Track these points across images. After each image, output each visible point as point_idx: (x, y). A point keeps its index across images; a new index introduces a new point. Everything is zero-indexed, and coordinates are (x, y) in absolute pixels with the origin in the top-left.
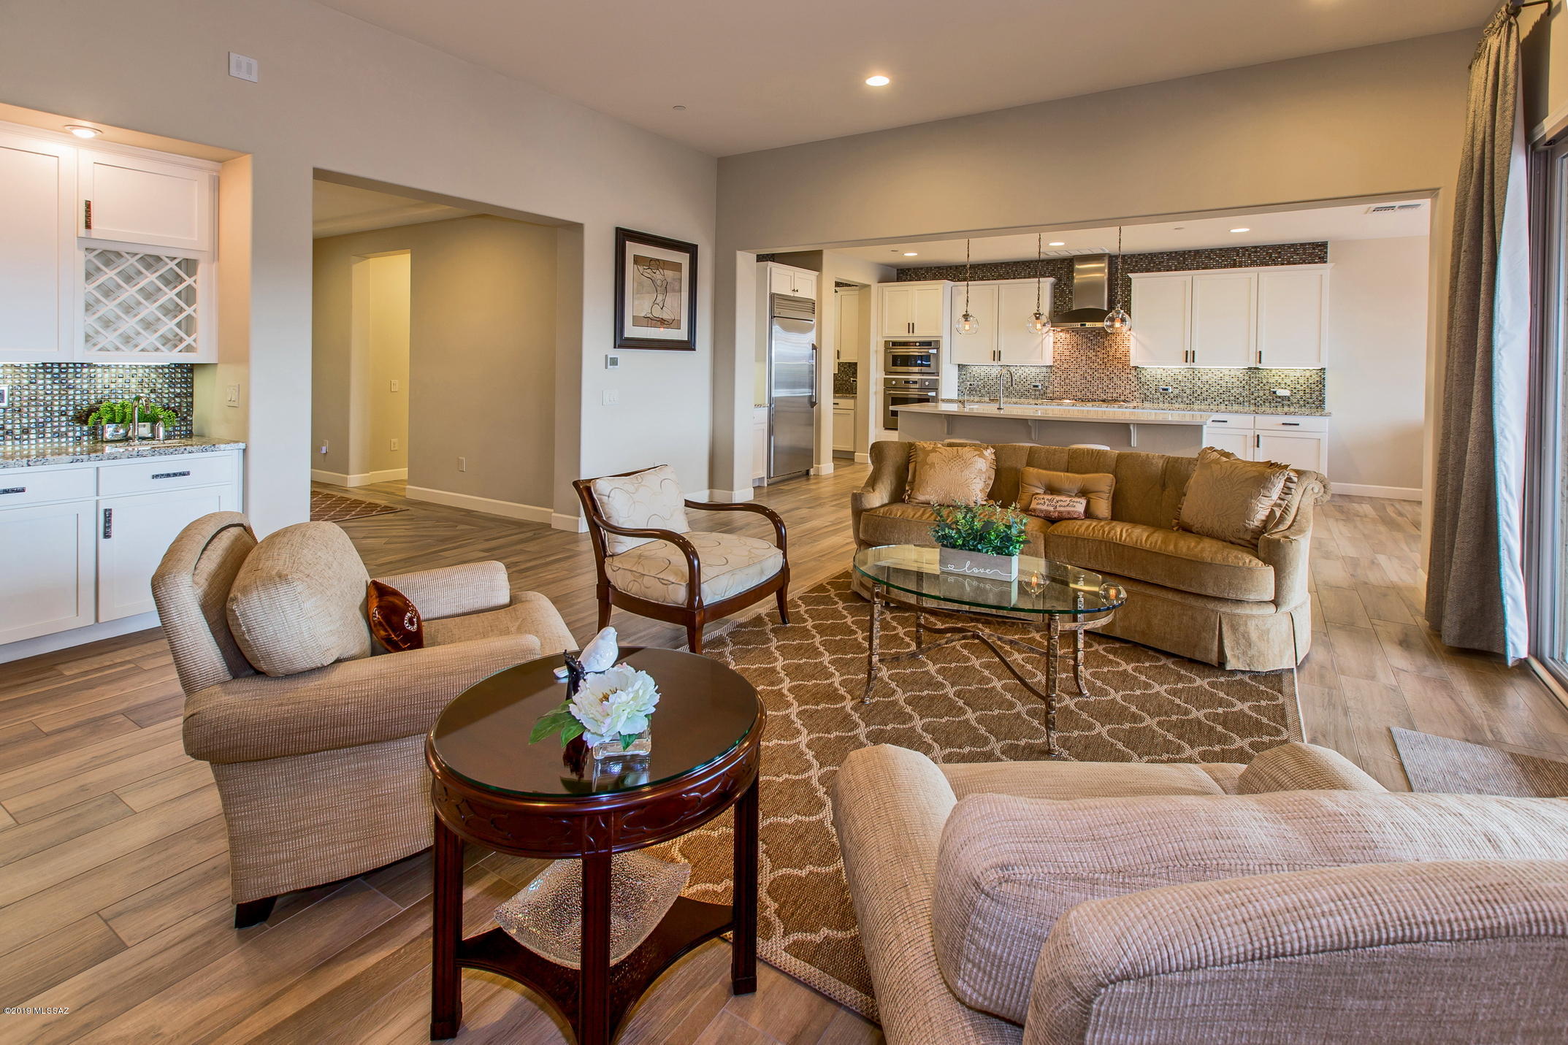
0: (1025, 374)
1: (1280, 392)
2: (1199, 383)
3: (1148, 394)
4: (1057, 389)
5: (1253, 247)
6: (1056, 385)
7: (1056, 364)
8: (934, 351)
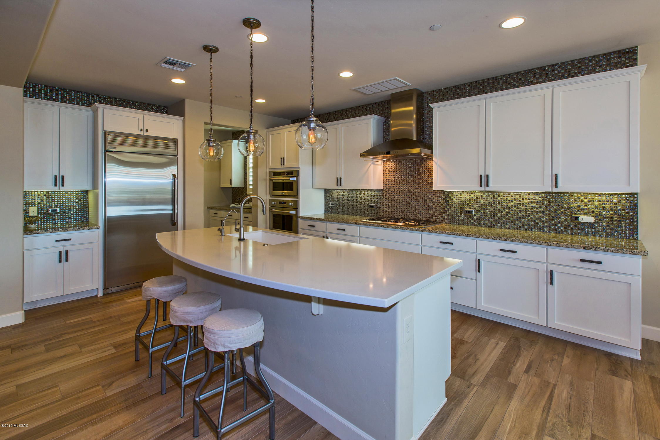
0: (365, 197)
1: (586, 218)
2: (499, 207)
3: (455, 216)
4: (386, 209)
5: (550, 66)
6: (385, 206)
7: (385, 188)
8: (294, 179)
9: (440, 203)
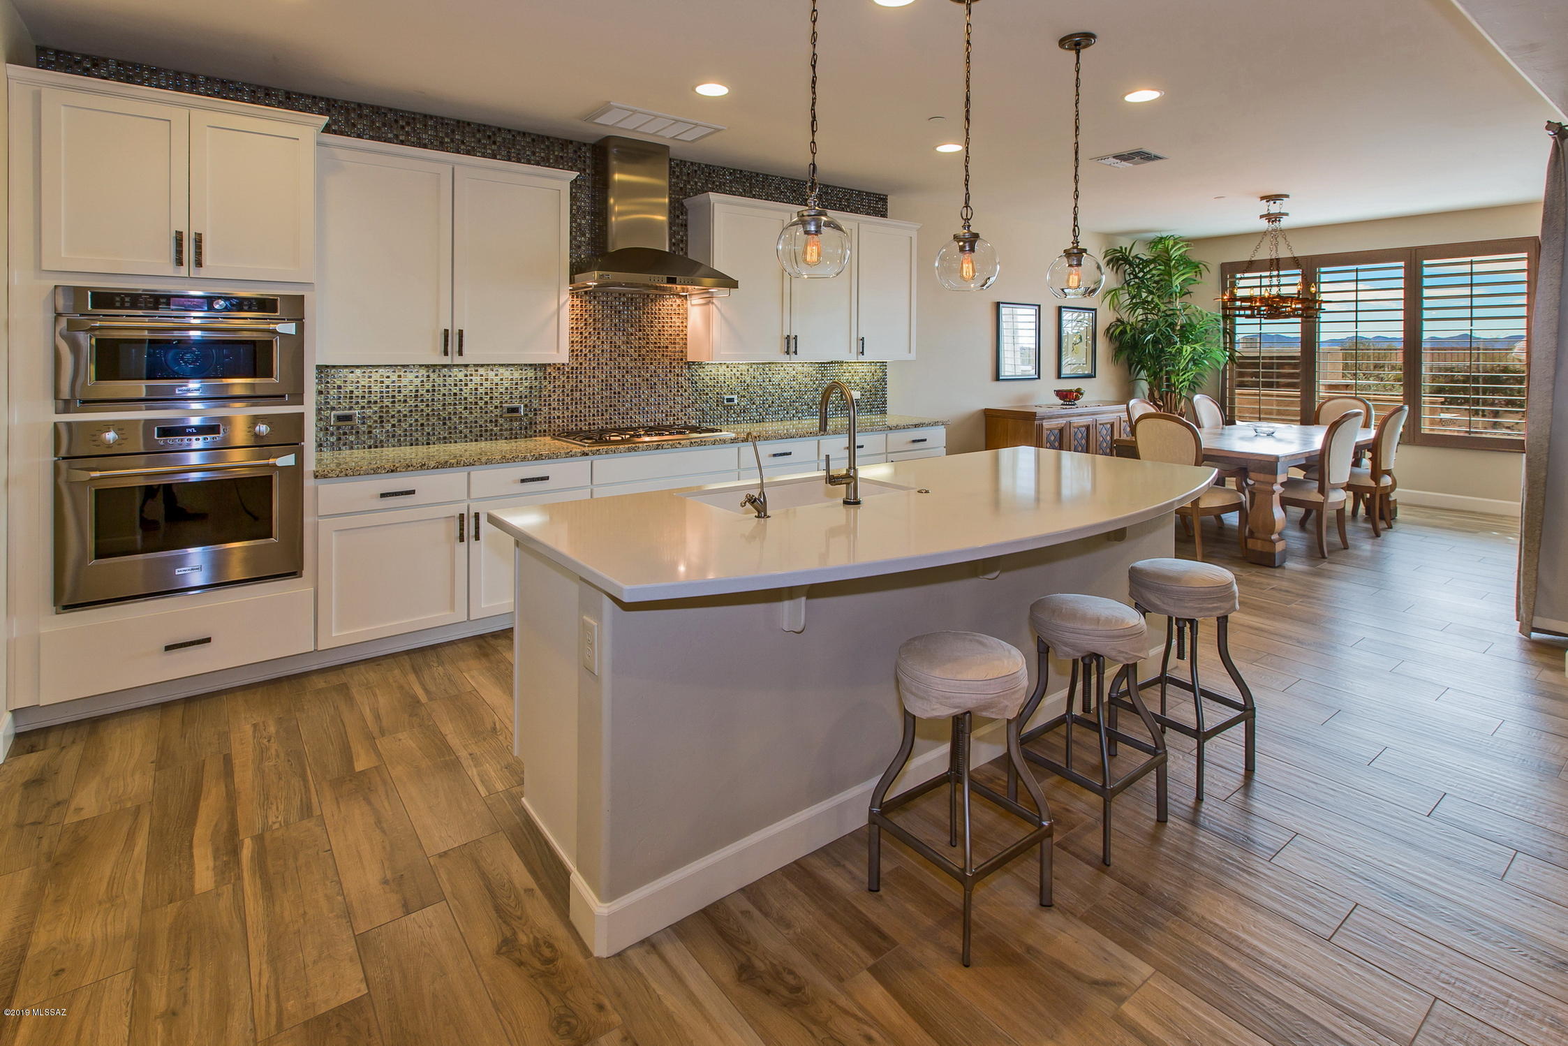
0: (487, 385)
1: (854, 394)
2: (770, 388)
4: (557, 413)
6: (555, 405)
8: (289, 328)
9: (682, 387)
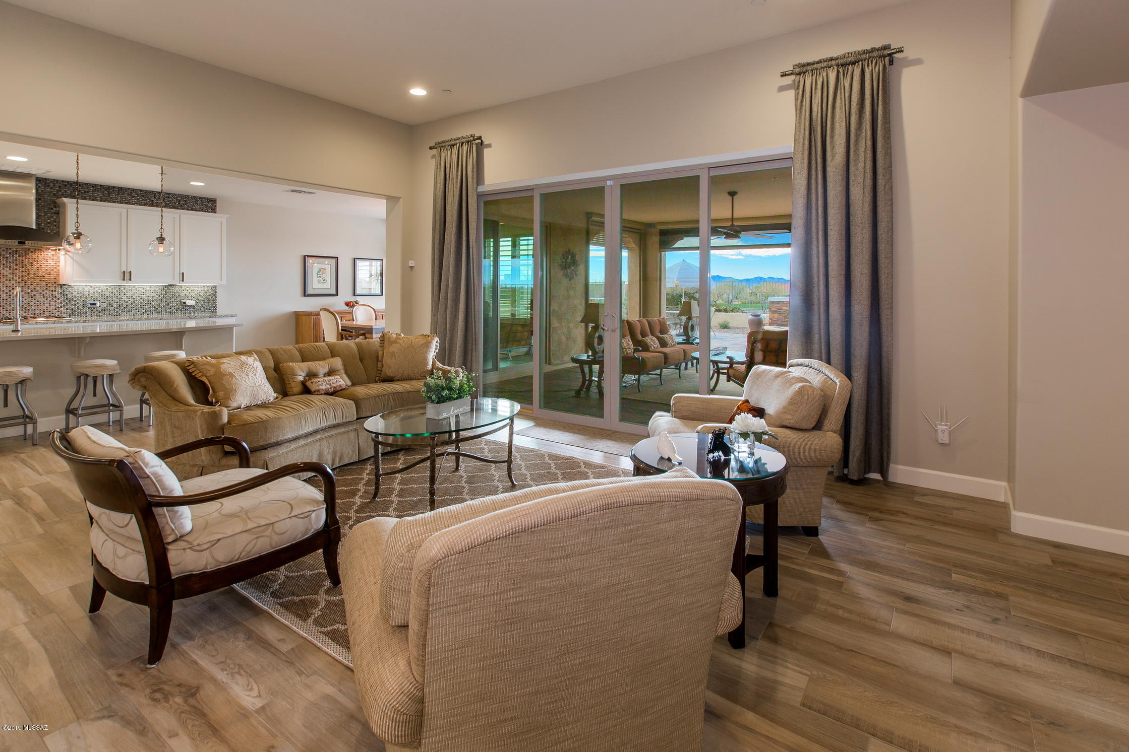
1: (190, 302)
3: (76, 309)
9: (56, 297)
